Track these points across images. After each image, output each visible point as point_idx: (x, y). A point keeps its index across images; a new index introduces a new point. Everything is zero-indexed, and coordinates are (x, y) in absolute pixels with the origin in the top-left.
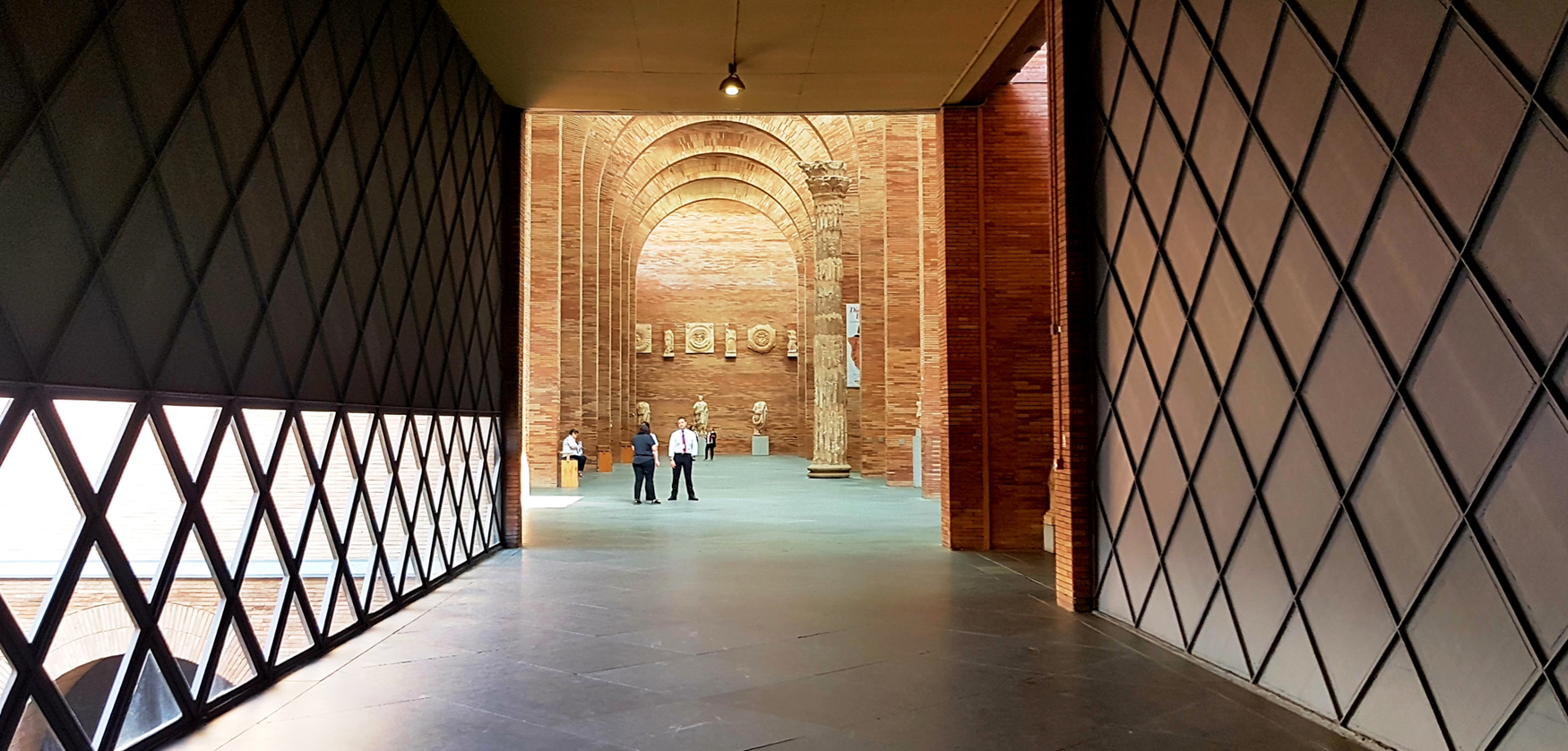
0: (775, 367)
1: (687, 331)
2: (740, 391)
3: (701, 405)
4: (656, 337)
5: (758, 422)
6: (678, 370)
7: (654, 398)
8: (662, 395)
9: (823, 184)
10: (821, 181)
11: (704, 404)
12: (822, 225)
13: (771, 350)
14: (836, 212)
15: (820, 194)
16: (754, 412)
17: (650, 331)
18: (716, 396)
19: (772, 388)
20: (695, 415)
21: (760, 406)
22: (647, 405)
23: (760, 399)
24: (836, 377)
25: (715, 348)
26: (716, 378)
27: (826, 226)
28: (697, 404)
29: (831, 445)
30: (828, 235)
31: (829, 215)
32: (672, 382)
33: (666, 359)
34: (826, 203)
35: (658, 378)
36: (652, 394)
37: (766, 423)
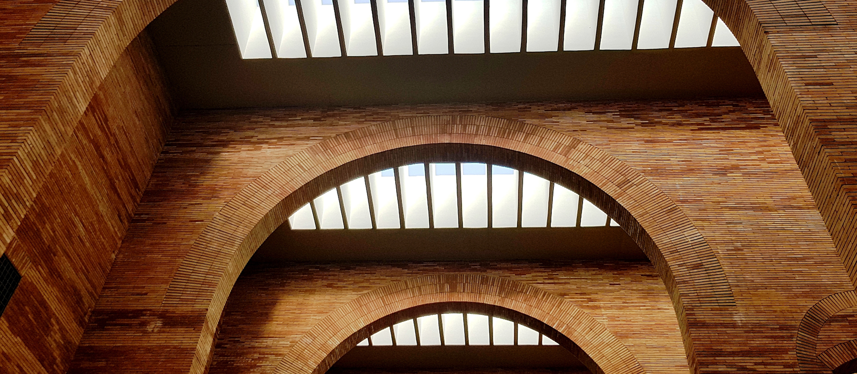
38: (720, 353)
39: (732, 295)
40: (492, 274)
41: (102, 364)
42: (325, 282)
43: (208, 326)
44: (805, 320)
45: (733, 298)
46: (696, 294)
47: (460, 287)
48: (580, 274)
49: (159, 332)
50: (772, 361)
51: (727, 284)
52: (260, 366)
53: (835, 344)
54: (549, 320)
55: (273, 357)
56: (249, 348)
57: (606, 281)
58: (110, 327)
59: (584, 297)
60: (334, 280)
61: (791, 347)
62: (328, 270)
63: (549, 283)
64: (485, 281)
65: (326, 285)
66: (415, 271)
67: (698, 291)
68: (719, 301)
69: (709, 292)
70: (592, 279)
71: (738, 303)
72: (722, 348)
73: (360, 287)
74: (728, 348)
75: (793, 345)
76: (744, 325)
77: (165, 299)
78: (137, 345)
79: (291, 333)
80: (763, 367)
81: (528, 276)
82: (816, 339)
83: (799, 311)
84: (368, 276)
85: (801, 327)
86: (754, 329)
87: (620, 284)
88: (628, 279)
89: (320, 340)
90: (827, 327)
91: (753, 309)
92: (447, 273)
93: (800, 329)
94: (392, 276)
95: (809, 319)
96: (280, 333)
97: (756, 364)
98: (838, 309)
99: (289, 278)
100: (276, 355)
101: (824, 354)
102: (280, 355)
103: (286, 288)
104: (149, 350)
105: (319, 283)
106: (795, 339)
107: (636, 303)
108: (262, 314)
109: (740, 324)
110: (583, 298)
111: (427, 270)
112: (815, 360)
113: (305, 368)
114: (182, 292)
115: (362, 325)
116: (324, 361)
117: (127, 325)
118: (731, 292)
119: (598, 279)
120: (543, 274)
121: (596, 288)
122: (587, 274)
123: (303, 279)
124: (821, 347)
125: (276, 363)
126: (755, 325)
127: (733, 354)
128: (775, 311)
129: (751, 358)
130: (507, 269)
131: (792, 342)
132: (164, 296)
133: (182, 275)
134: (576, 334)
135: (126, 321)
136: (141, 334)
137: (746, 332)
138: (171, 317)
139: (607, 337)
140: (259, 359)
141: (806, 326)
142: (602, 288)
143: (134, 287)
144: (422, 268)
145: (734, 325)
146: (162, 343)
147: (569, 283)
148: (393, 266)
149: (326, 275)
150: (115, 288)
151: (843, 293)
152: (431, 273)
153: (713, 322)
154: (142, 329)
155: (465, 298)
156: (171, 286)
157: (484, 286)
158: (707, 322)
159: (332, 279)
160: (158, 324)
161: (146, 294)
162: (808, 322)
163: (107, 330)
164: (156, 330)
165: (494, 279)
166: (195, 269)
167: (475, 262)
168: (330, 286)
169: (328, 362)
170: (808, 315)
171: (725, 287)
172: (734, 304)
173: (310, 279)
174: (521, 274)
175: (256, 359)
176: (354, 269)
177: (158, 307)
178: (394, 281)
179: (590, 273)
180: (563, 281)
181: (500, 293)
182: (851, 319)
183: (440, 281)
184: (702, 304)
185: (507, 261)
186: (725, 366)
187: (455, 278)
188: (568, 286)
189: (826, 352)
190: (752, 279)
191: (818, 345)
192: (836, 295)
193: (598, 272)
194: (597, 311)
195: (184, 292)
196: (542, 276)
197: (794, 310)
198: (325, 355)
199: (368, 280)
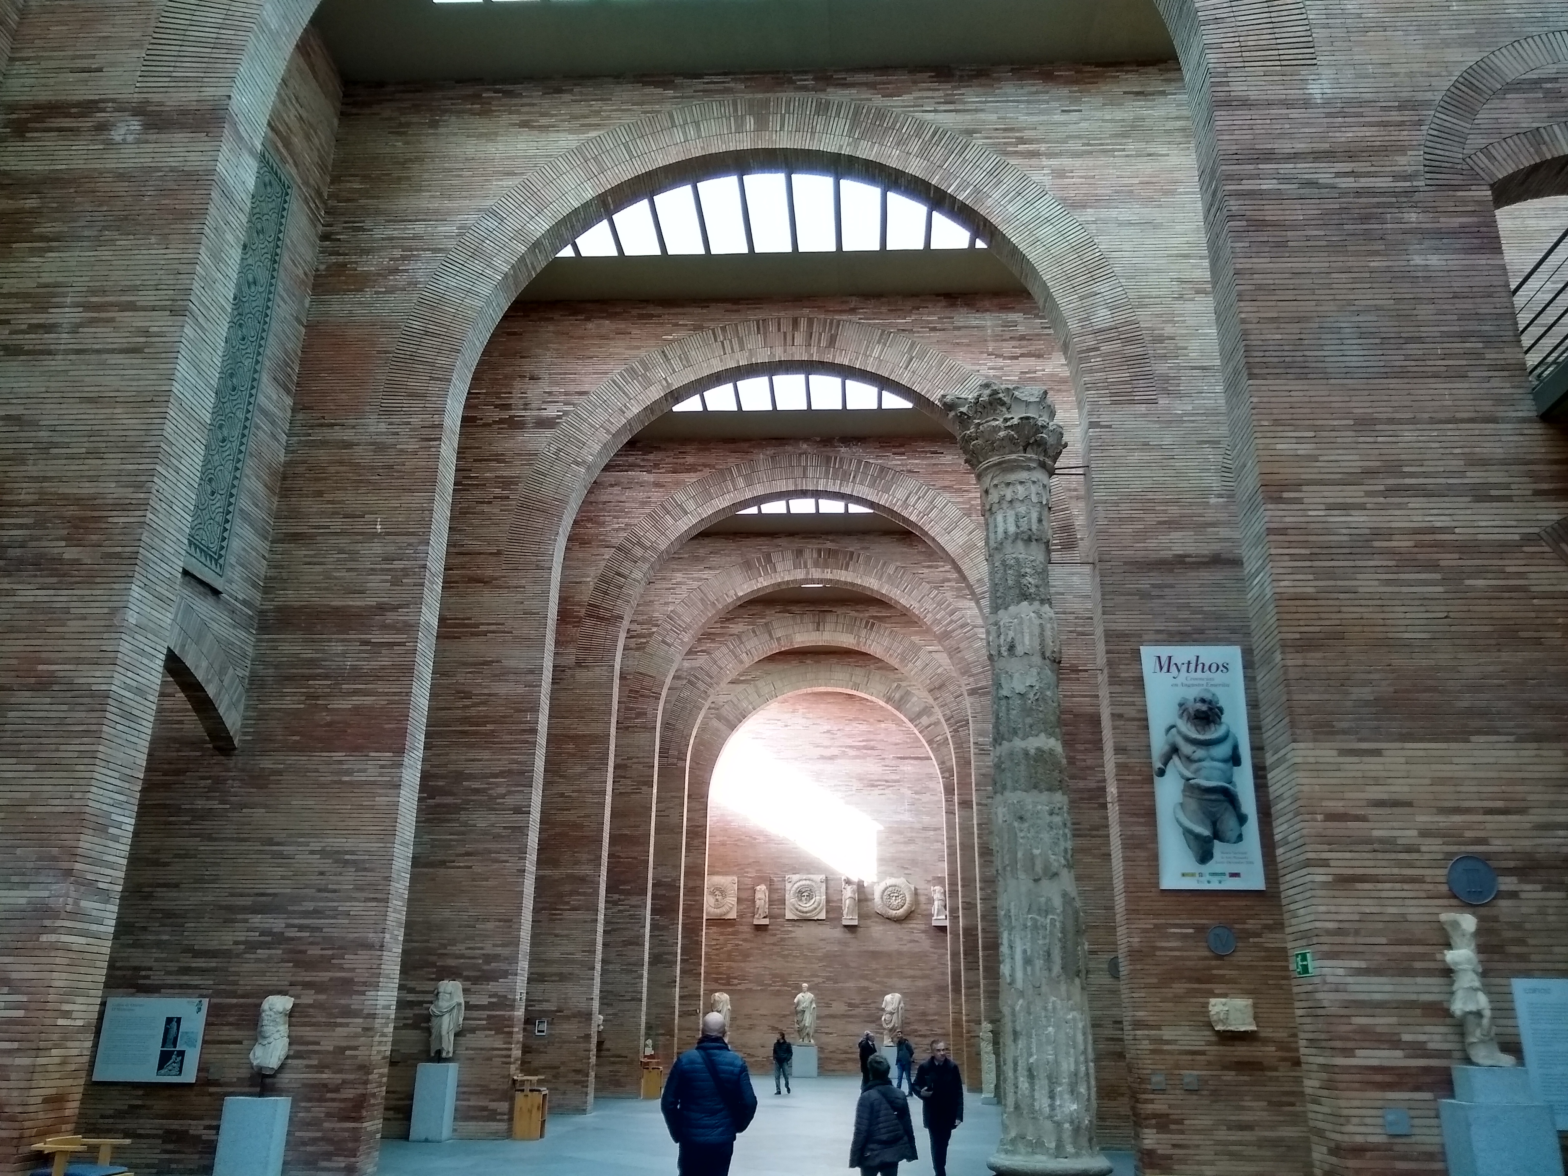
0: (914, 941)
1: (788, 886)
2: (864, 977)
3: (805, 998)
4: (744, 895)
5: (890, 1026)
6: (774, 944)
7: (739, 987)
8: (751, 982)
9: (1002, 434)
10: (997, 429)
11: (809, 996)
12: (1000, 530)
13: (907, 917)
14: (1034, 499)
15: (995, 459)
16: (883, 1010)
17: (736, 886)
18: (829, 985)
19: (911, 972)
20: (797, 1013)
21: (891, 1000)
22: (725, 997)
23: (892, 990)
24: (1057, 902)
25: (827, 912)
26: (829, 958)
27: (1012, 529)
28: (800, 996)
29: (1052, 1097)
30: (1019, 551)
31: (1017, 504)
32: (766, 963)
33: (760, 928)
34: (1012, 477)
35: (746, 956)
36: (736, 981)
37: (902, 1027)
38: (1269, 156)
39: (1311, 45)
40: (835, 95)
41: (32, 203)
42: (516, 119)
43: (237, 132)
44: (1453, 89)
45: (1312, 50)
46: (1237, 44)
47: (774, 122)
48: (1006, 94)
49: (138, 142)
50: (1373, 169)
51: (1306, 22)
52: (406, 271)
53: (1504, 136)
54: (942, 179)
55: (428, 254)
56: (383, 239)
57: (1055, 104)
58: (36, 135)
59: (1011, 135)
60: (531, 113)
61: (1415, 143)
62: (520, 95)
63: (945, 111)
64: (822, 109)
65: (515, 124)
66: (689, 92)
67: (1241, 39)
68: (1282, 57)
69: (1265, 39)
70: (1028, 102)
71: (1321, 59)
72: (1276, 146)
73: (583, 125)
74: (1285, 146)
75: (1421, 138)
76: (1327, 103)
77: (140, 79)
78: (98, 166)
79: (459, 212)
80: (1352, 179)
81: (905, 97)
82: (1469, 126)
83: (1444, 73)
84: (596, 105)
85: (1442, 103)
86: (1346, 110)
87: (1080, 111)
88: (1100, 100)
89: (512, 223)
90: (1495, 103)
91: (1349, 72)
92: (750, 96)
93: (1439, 109)
94: (642, 104)
95: (1463, 88)
96: (436, 211)
97: (1338, 175)
98: (1525, 66)
99: (446, 111)
100: (435, 251)
101: (1479, 154)
102: (440, 250)
103: (442, 130)
104: (121, 176)
105: (505, 118)
106: (1427, 127)
107: (1107, 144)
108: (400, 179)
109: (1319, 101)
110: (1009, 138)
111: (711, 91)
112: (1459, 166)
113: (488, 272)
114: (173, 64)
115: (589, 193)
116: (522, 259)
117: (71, 130)
118: (1310, 39)
119: (1039, 101)
120: (936, 94)
121: (1035, 119)
122: (1020, 91)
123: (473, 113)
124: (1476, 141)
125: (434, 265)
126: (1348, 102)
127: (1295, 157)
128: (1395, 75)
129: (1331, 165)
130: (867, 85)
131: (1418, 133)
132: (139, 73)
133: (168, 31)
134: (989, 202)
135: (67, 123)
136: (101, 147)
137: (1329, 115)
138: (159, 113)
139: (1046, 207)
140: (403, 258)
141: (1454, 102)
142: (1045, 118)
143: (74, 57)
144: (701, 87)
145: (1306, 103)
146: (147, 161)
147: (982, 110)
148: (646, 84)
149: (515, 105)
150: (35, 58)
151: (1544, 37)
152: (718, 97)
153: (1265, 97)
154: (102, 137)
155: (784, 141)
156: (149, 52)
157: (821, 120)
158: (1252, 98)
159: (527, 113)
160: (132, 128)
161: (100, 70)
162: (1460, 93)
163: (31, 139)
164: (130, 138)
165: (840, 106)
166: (194, 18)
167: (805, 72)
168: (524, 124)
169: (532, 264)
170: (1461, 80)
171: (1300, 28)
172: (1314, 62)
173: (485, 113)
174: (891, 95)
175: (397, 260)
176: (570, 91)
177: (129, 94)
178: (648, 112)
179: (1027, 89)
180: (973, 106)
181: (850, 131)
182: (1549, 85)
183: (736, 110)
184: (1247, 64)
185: (866, 69)
186: (1275, 181)
187: (766, 104)
188: (982, 116)
189: (1485, 150)
190: (1359, 11)
191: (1470, 136)
192: (1529, 40)
193: (1040, 88)
194: (1034, 161)
195: (178, 64)
196: (933, 98)
197: (1434, 70)
198: (523, 249)
199: (597, 113)
